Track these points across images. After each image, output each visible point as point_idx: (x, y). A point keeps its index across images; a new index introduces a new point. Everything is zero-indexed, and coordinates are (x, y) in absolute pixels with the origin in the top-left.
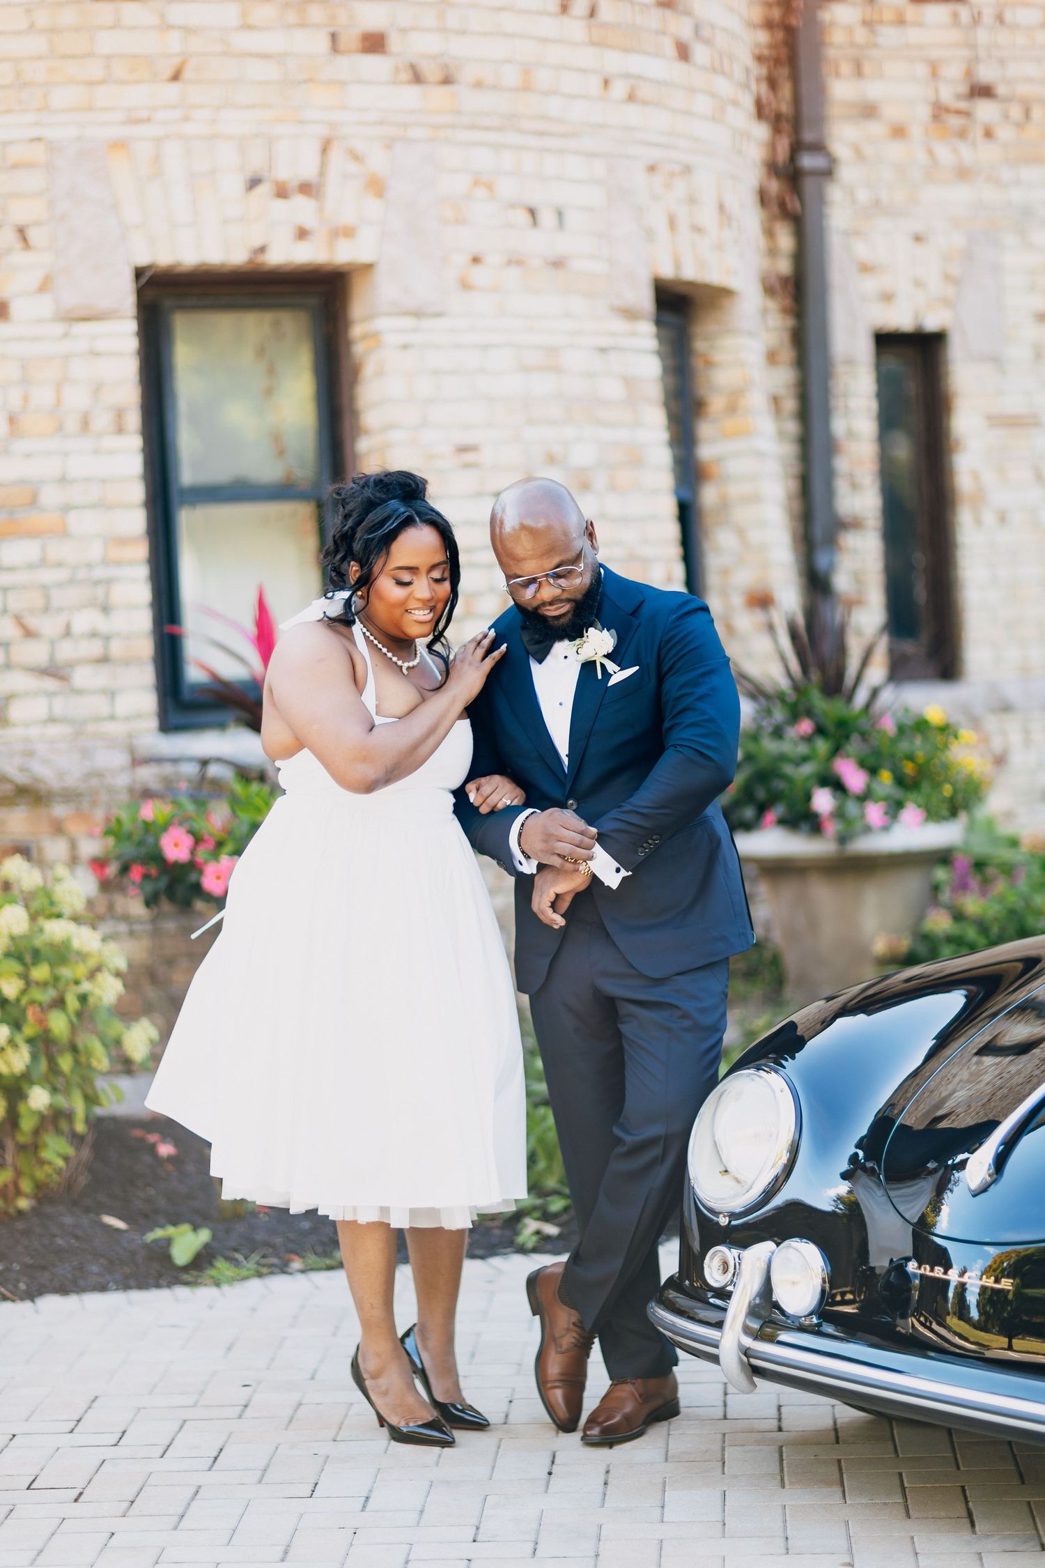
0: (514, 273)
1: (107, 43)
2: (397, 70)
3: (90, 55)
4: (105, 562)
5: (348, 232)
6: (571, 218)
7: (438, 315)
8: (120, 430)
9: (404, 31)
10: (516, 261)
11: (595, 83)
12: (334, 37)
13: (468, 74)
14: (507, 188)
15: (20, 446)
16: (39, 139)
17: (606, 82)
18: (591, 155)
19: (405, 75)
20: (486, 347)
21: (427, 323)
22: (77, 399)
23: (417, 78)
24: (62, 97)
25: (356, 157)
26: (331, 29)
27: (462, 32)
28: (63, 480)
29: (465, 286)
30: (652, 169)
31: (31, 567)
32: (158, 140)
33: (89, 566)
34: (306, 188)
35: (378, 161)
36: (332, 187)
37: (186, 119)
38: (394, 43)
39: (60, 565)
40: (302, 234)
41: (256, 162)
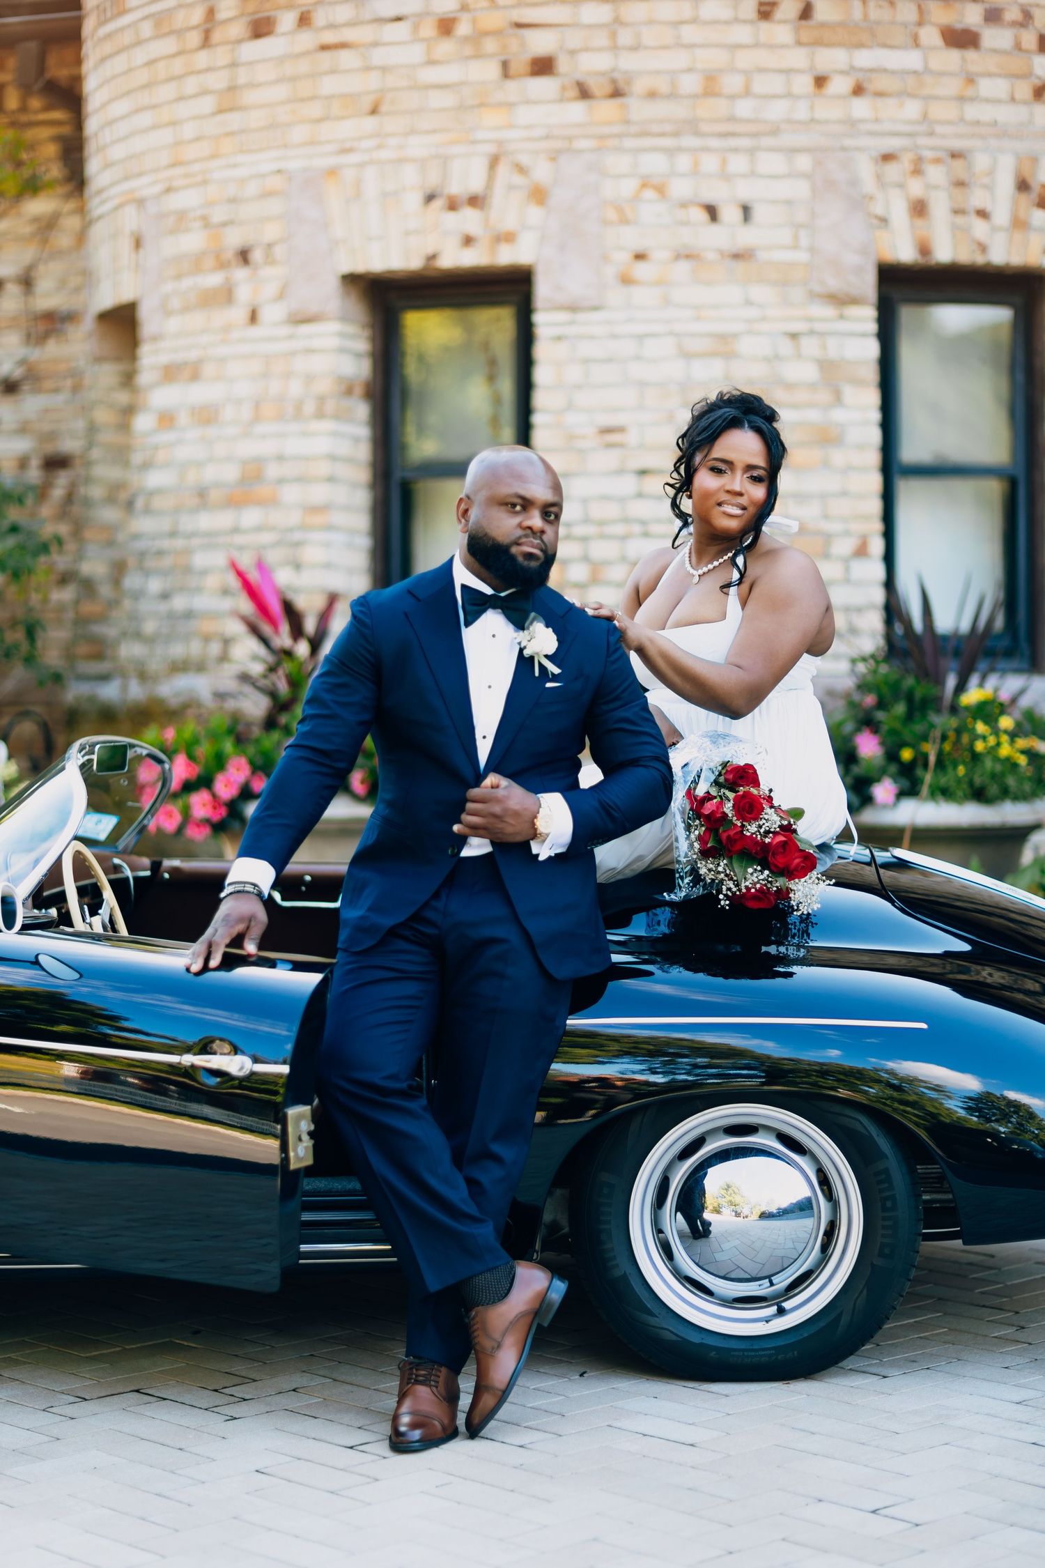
0: (684, 267)
1: (329, 85)
2: (564, 88)
3: (313, 98)
4: (303, 527)
5: (508, 238)
6: (758, 212)
7: (596, 308)
8: (320, 415)
9: (573, 53)
10: (687, 255)
11: (804, 83)
12: (505, 65)
13: (640, 86)
14: (681, 188)
15: (260, 429)
16: (279, 171)
17: (820, 81)
18: (794, 151)
19: (574, 92)
20: (641, 338)
21: (581, 317)
22: (295, 388)
23: (584, 93)
24: (299, 134)
25: (521, 169)
26: (503, 58)
27: (635, 48)
28: (280, 458)
29: (626, 280)
30: (887, 157)
31: (259, 529)
32: (362, 165)
33: (291, 530)
34: (475, 201)
35: (542, 172)
36: (498, 198)
37: (379, 147)
38: (563, 65)
39: (272, 529)
40: (468, 241)
41: (433, 180)
